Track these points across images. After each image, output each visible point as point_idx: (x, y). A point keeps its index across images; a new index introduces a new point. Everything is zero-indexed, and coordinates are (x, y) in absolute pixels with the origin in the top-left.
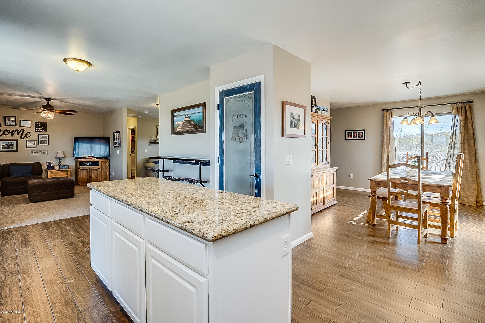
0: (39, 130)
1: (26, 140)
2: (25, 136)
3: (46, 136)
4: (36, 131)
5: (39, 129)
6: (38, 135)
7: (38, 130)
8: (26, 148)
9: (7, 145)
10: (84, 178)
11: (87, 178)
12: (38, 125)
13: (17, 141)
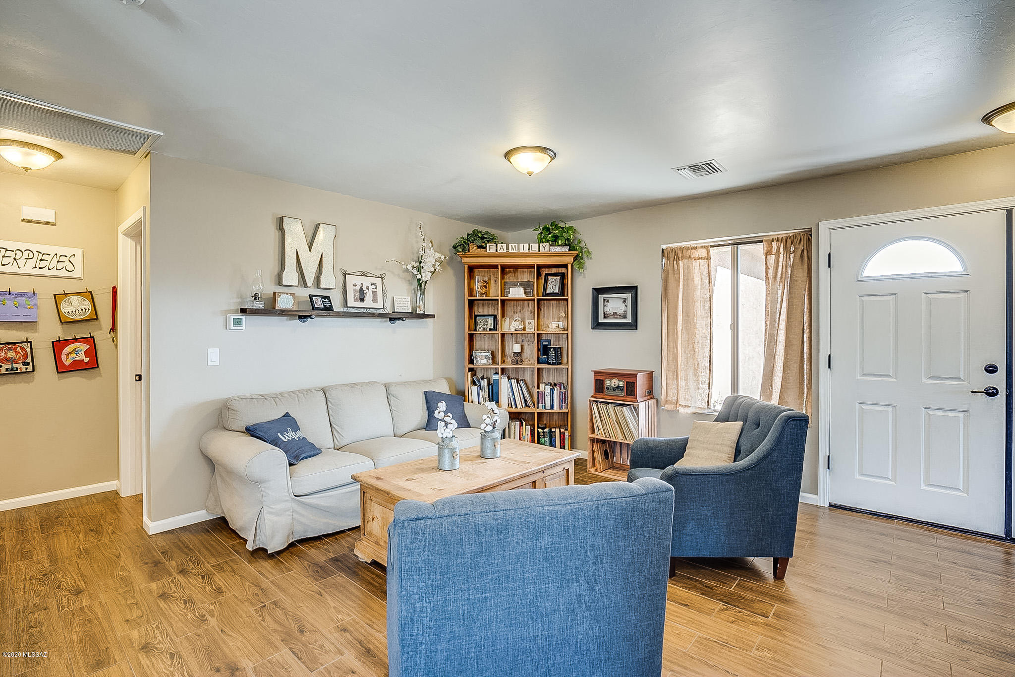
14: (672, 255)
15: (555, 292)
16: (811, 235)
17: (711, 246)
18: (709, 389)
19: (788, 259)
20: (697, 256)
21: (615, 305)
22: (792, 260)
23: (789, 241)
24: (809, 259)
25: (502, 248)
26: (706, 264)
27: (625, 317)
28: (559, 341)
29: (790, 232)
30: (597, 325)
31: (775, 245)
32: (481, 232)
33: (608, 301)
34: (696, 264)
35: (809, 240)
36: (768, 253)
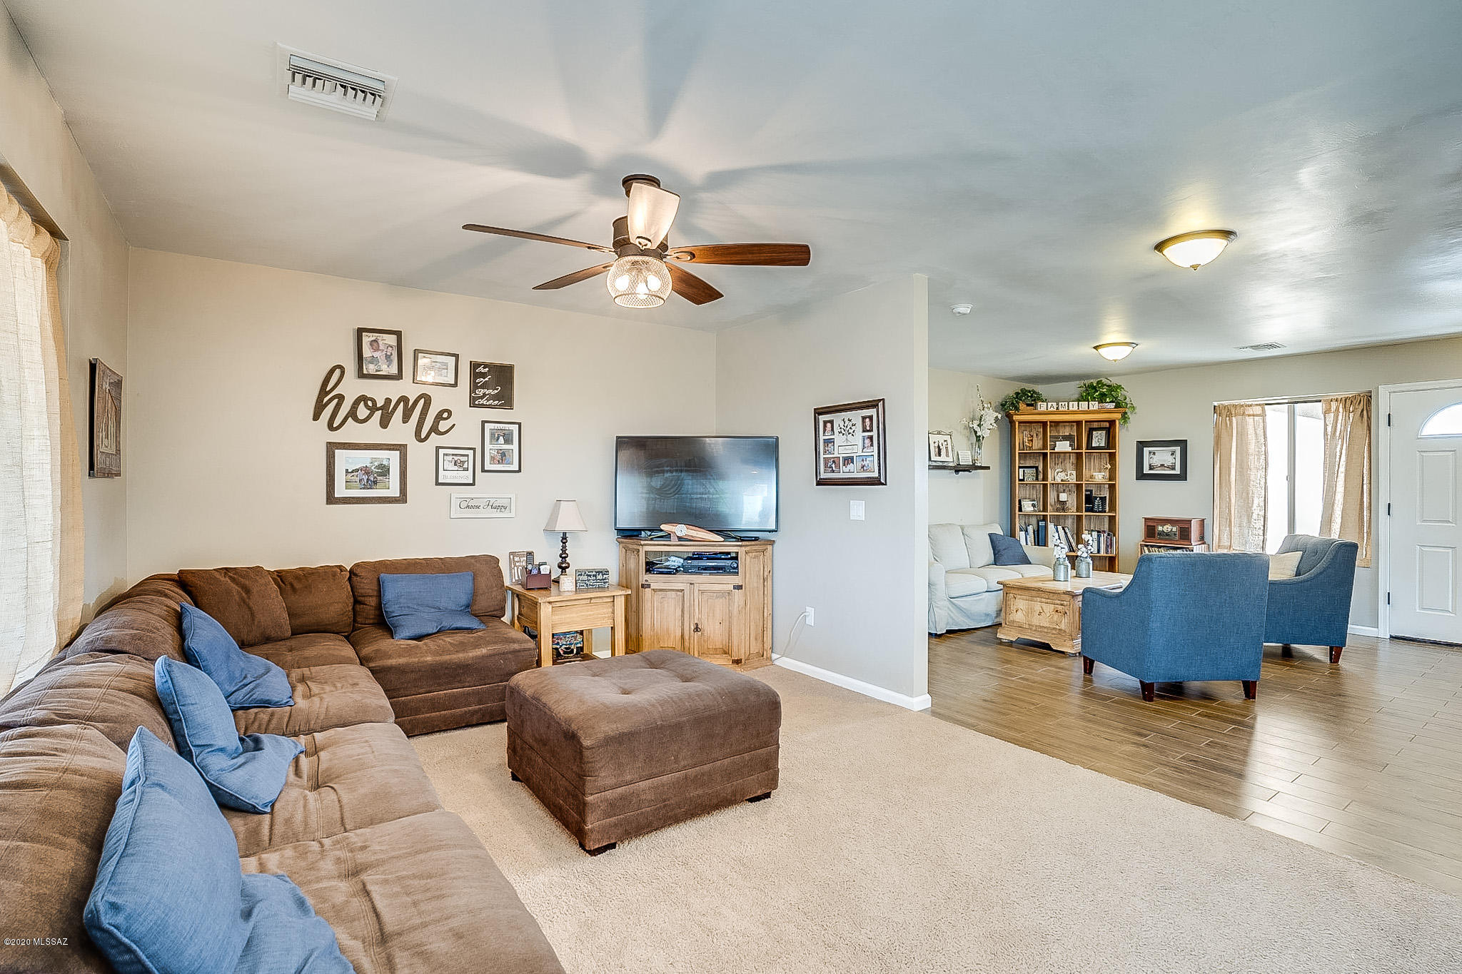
0: (488, 400)
1: (438, 448)
2: (434, 429)
3: (511, 427)
4: (473, 405)
5: (484, 395)
6: (484, 422)
7: (482, 398)
8: (437, 483)
9: (367, 471)
10: (668, 629)
11: (683, 630)
12: (483, 375)
13: (402, 449)
14: (1224, 413)
15: (1101, 445)
16: (1371, 397)
17: (1267, 404)
18: (1264, 535)
19: (1347, 418)
20: (1251, 413)
21: (1163, 458)
22: (1351, 418)
23: (1348, 402)
24: (1369, 418)
25: (1052, 406)
26: (1261, 421)
27: (1173, 468)
28: (1100, 491)
29: (1349, 394)
30: (1141, 476)
31: (1334, 405)
32: (1030, 392)
33: (1154, 454)
34: (1250, 420)
35: (1369, 402)
36: (1326, 412)
